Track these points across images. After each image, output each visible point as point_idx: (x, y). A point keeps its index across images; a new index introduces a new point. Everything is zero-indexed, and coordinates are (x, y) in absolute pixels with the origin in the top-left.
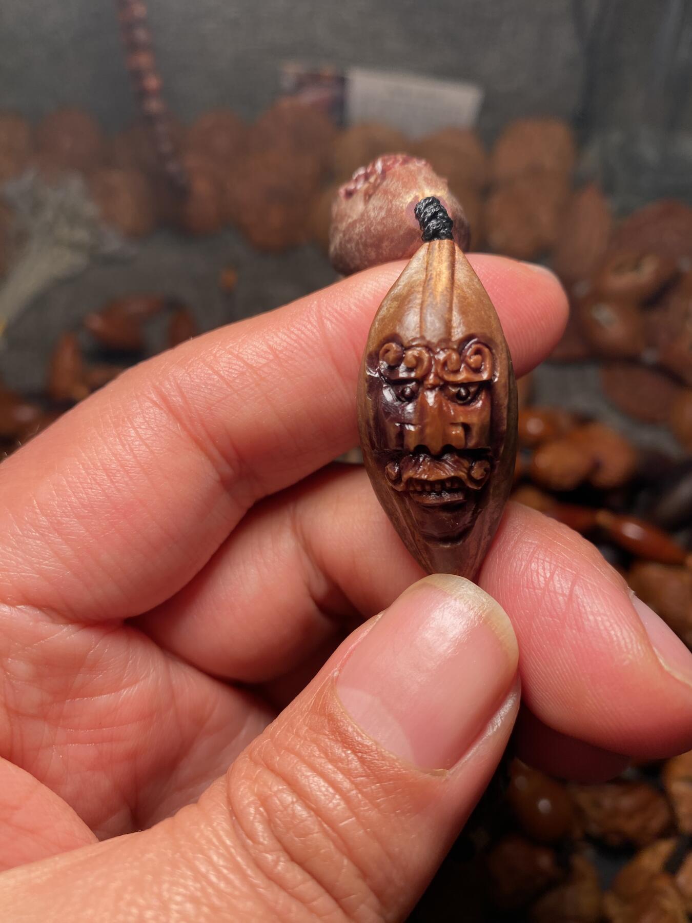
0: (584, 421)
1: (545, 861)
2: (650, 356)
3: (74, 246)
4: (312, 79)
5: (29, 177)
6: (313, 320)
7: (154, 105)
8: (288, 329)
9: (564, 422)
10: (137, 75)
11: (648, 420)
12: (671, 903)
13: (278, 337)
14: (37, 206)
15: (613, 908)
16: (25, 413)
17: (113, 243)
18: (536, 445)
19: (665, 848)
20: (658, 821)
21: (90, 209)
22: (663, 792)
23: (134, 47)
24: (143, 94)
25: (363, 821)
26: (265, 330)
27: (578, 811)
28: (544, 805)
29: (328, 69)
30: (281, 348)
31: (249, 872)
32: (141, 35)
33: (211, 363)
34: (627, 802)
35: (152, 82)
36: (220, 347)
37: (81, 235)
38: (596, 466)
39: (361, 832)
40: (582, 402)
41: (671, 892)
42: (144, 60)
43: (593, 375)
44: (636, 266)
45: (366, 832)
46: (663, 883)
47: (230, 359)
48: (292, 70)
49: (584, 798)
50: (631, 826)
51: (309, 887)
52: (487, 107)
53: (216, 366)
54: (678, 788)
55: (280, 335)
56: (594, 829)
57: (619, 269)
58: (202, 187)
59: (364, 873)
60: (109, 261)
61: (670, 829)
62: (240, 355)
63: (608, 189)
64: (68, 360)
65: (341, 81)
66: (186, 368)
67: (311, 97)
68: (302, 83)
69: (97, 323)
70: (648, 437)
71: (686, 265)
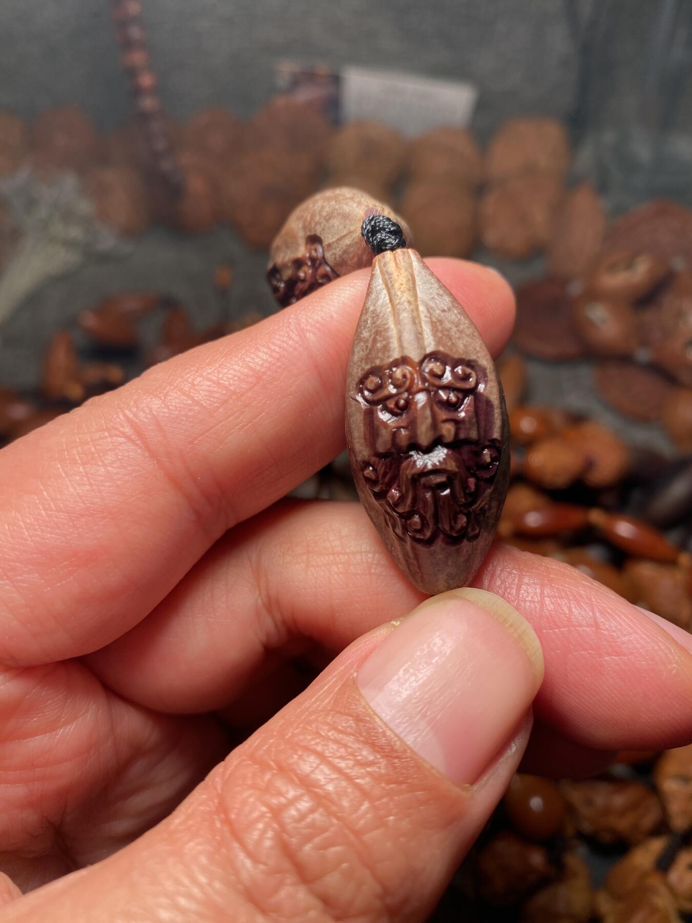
0: (577, 419)
1: (537, 859)
2: (643, 355)
3: (69, 244)
4: (307, 77)
5: (23, 175)
6: (293, 336)
7: (148, 103)
8: (269, 348)
9: (557, 420)
10: (132, 73)
11: (642, 419)
12: (663, 901)
13: (259, 357)
14: (31, 204)
15: (605, 905)
16: (19, 411)
17: (107, 241)
18: (529, 443)
19: (657, 846)
20: (649, 819)
21: (85, 207)
22: (654, 790)
23: (128, 45)
24: (137, 92)
26: (243, 352)
27: (570, 809)
28: (536, 803)
29: (322, 67)
30: (264, 368)
32: (135, 33)
33: (190, 392)
34: (619, 800)
35: (146, 80)
36: (197, 374)
37: (75, 232)
38: (589, 465)
40: (575, 400)
41: (663, 890)
42: (138, 58)
43: (586, 374)
44: (629, 265)
46: (655, 881)
47: (209, 386)
48: (287, 68)
49: (576, 795)
50: (623, 824)
52: (481, 106)
53: (196, 395)
54: (670, 785)
55: (261, 354)
56: (587, 827)
57: (613, 268)
58: (196, 185)
60: (104, 258)
61: (662, 828)
62: (221, 381)
63: (602, 188)
64: (61, 358)
65: (336, 80)
66: (163, 398)
67: (305, 95)
68: (296, 82)
69: (90, 321)
70: (642, 436)
71: (679, 264)
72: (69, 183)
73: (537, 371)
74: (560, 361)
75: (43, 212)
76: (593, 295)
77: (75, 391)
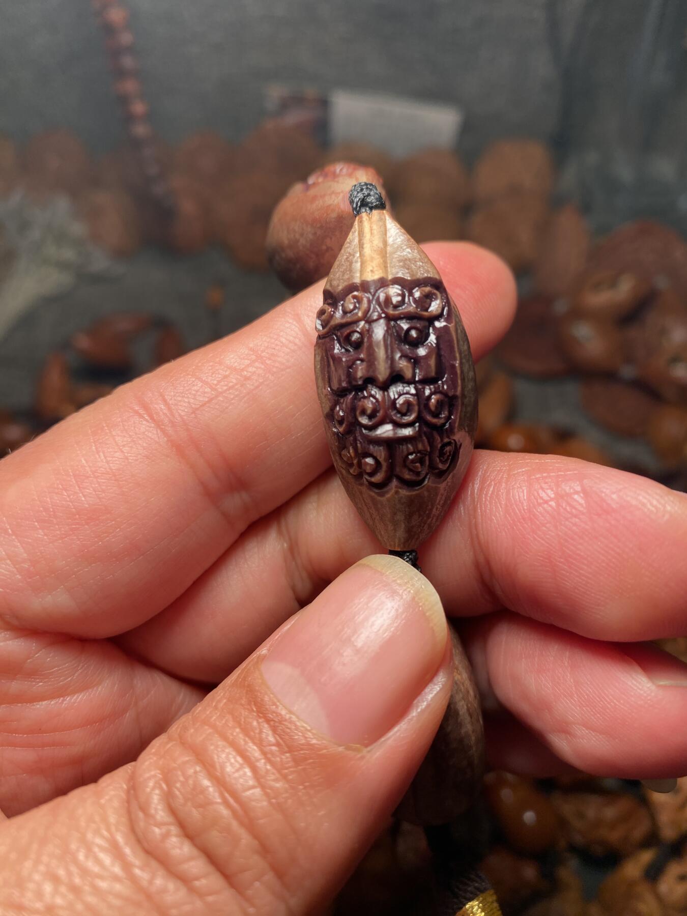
0: (564, 435)
1: (530, 872)
2: (628, 372)
3: (63, 266)
4: (296, 101)
5: (16, 198)
7: (140, 130)
9: (544, 435)
10: (124, 100)
11: (628, 434)
14: (24, 226)
16: (13, 432)
17: (100, 262)
19: (647, 857)
20: (640, 831)
21: (78, 229)
22: (644, 802)
23: (121, 74)
24: (129, 119)
25: (269, 791)
27: (563, 823)
28: (529, 816)
29: (311, 91)
31: (127, 851)
32: (128, 62)
34: (610, 812)
35: (139, 108)
37: (69, 254)
39: (265, 803)
40: (562, 416)
41: (651, 898)
42: (130, 86)
43: (572, 390)
44: (613, 283)
45: (271, 803)
46: (644, 890)
48: (275, 92)
49: (567, 808)
50: (614, 836)
51: (197, 866)
52: (467, 128)
54: (659, 798)
56: (578, 839)
57: (597, 287)
58: (188, 207)
59: (265, 850)
60: (97, 279)
61: (652, 839)
63: (586, 209)
64: (55, 378)
65: (324, 103)
67: (293, 118)
68: (286, 105)
69: (84, 342)
70: (628, 451)
71: (662, 283)
72: (62, 206)
73: (523, 388)
74: (546, 378)
75: (35, 234)
76: (577, 313)
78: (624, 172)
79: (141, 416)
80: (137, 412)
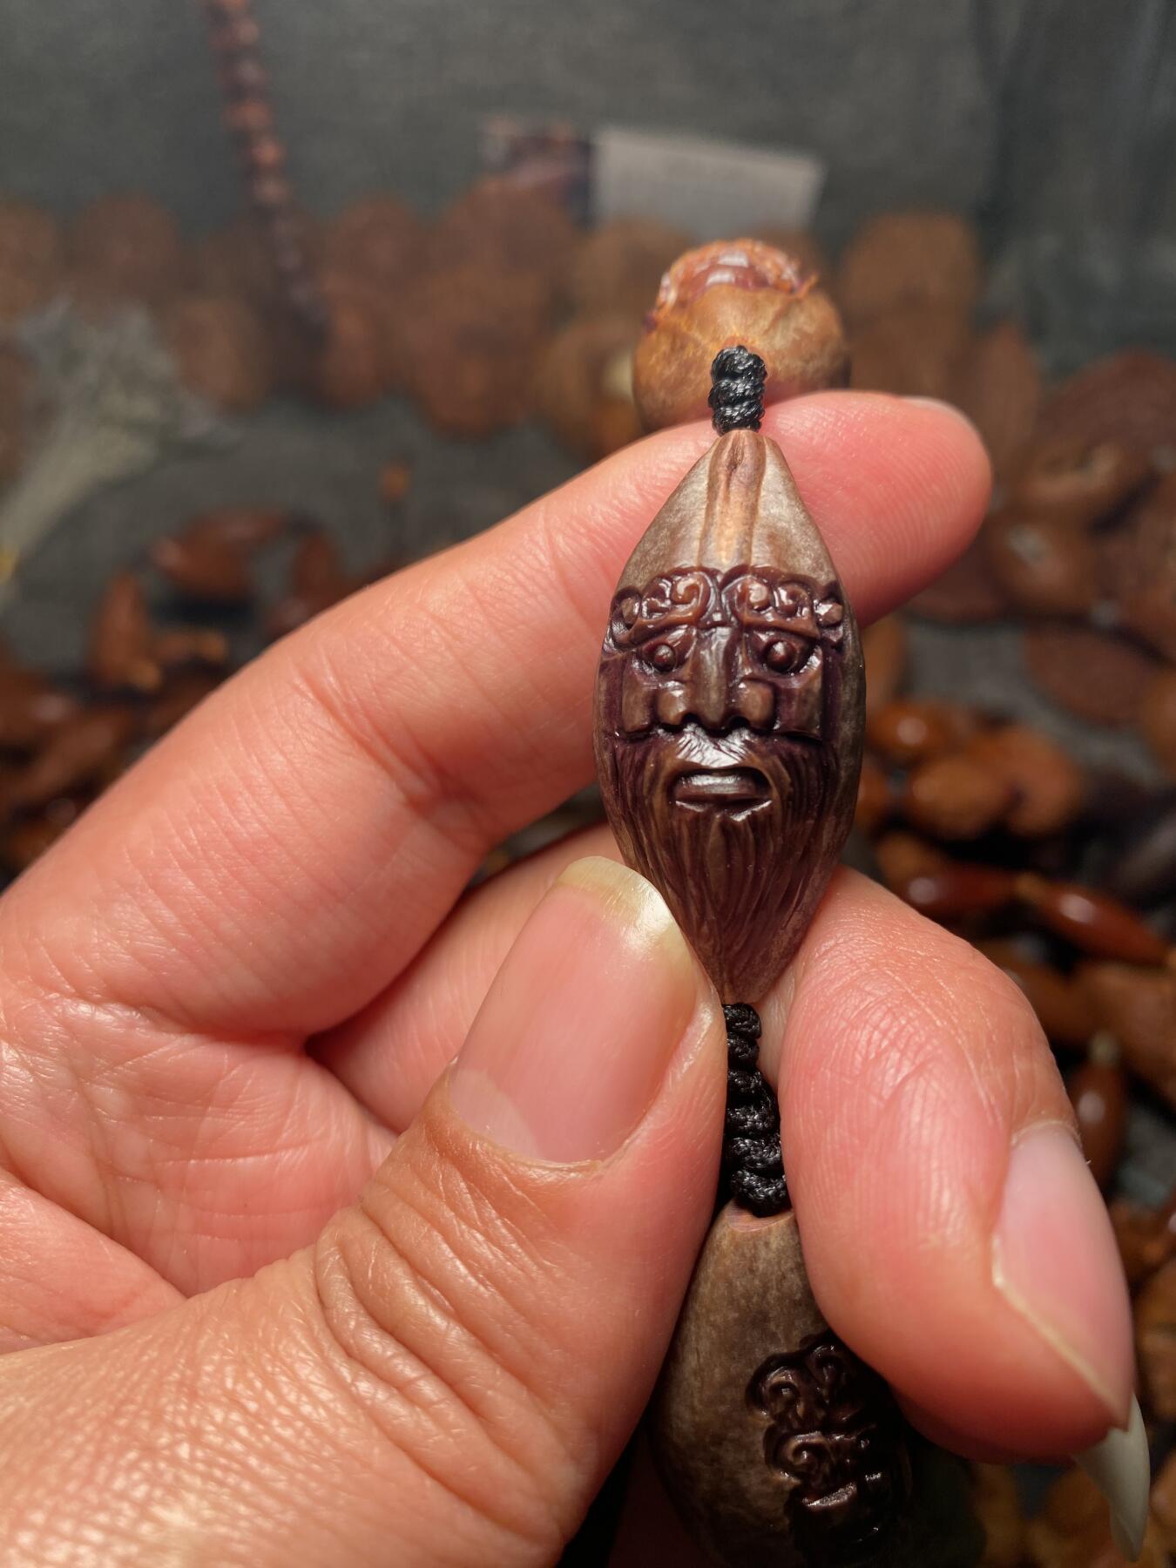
0: (994, 722)
2: (1106, 613)
3: (136, 427)
4: (538, 145)
5: (58, 311)
7: (271, 190)
9: (961, 723)
10: (243, 139)
11: (1106, 722)
14: (71, 359)
15: (1044, 1544)
16: (51, 708)
17: (200, 422)
18: (913, 764)
21: (162, 364)
23: (237, 93)
24: (252, 171)
29: (563, 130)
32: (250, 72)
35: (268, 152)
37: (145, 407)
38: (1015, 799)
40: (991, 690)
42: (253, 115)
43: (1009, 646)
44: (1083, 461)
48: (501, 131)
52: (829, 194)
54: (1152, 1342)
57: (1055, 467)
58: (349, 327)
60: (194, 451)
63: (1036, 330)
64: (123, 618)
65: (585, 150)
67: (533, 175)
68: (517, 154)
69: (171, 556)
70: (1103, 750)
71: (1167, 459)
72: (135, 324)
73: (926, 642)
74: (966, 624)
75: (90, 374)
76: (1021, 513)
77: (147, 675)
78: (1104, 268)
79: (303, 694)
80: (296, 688)
